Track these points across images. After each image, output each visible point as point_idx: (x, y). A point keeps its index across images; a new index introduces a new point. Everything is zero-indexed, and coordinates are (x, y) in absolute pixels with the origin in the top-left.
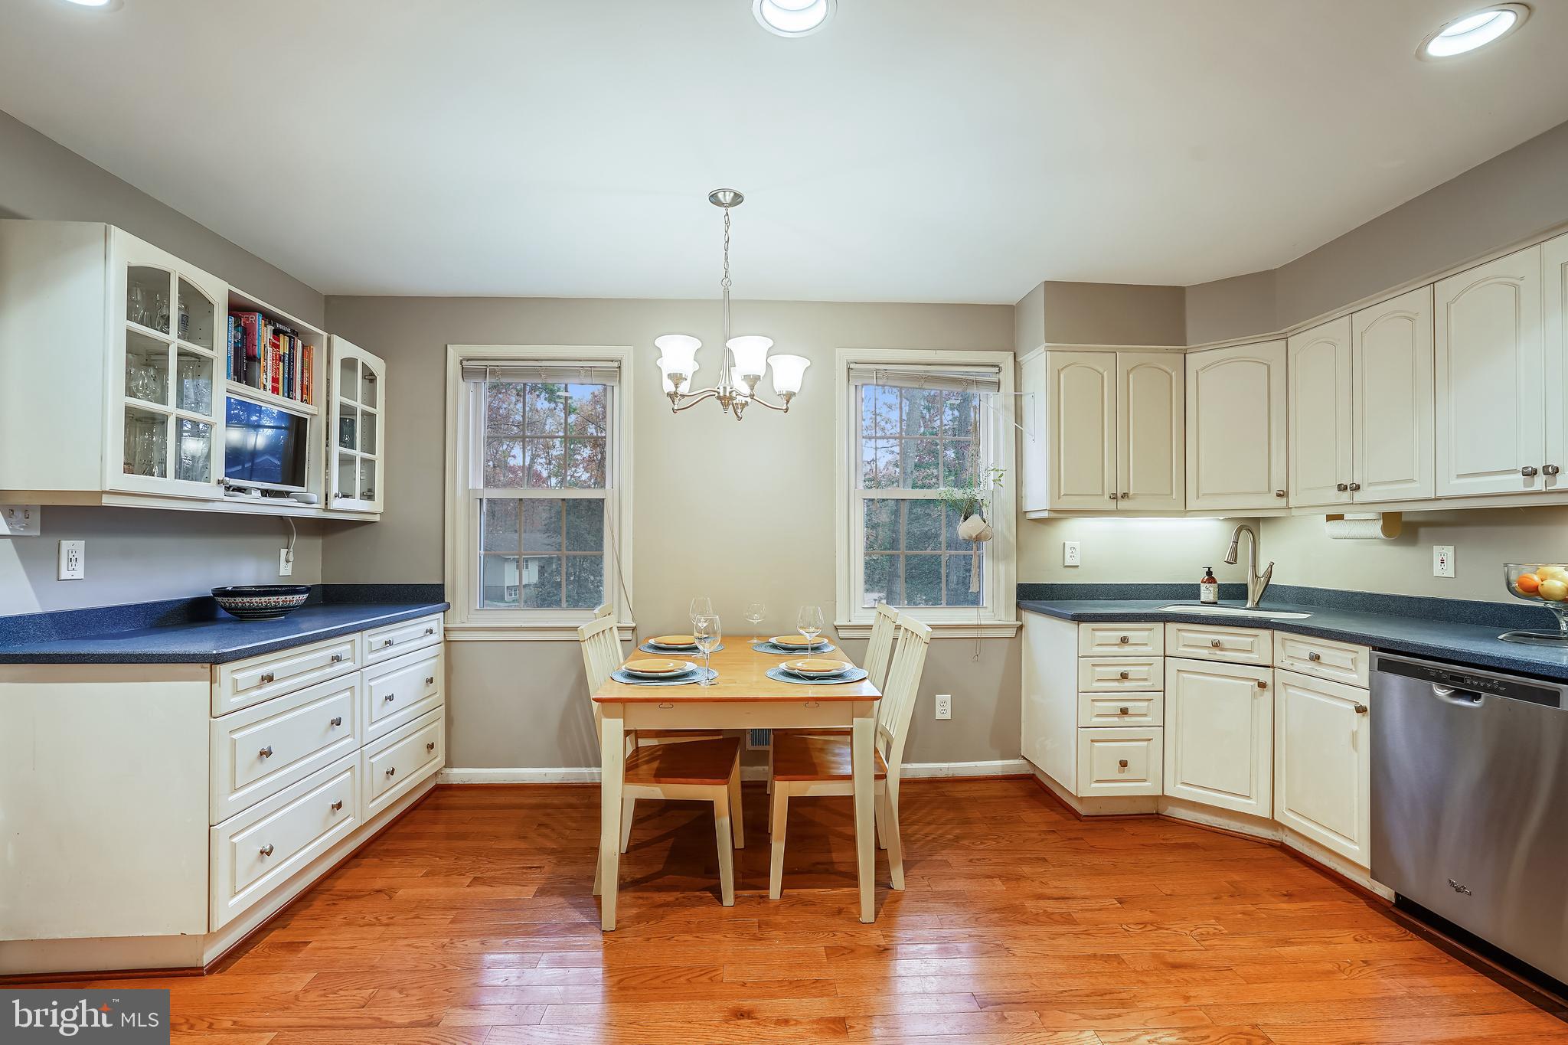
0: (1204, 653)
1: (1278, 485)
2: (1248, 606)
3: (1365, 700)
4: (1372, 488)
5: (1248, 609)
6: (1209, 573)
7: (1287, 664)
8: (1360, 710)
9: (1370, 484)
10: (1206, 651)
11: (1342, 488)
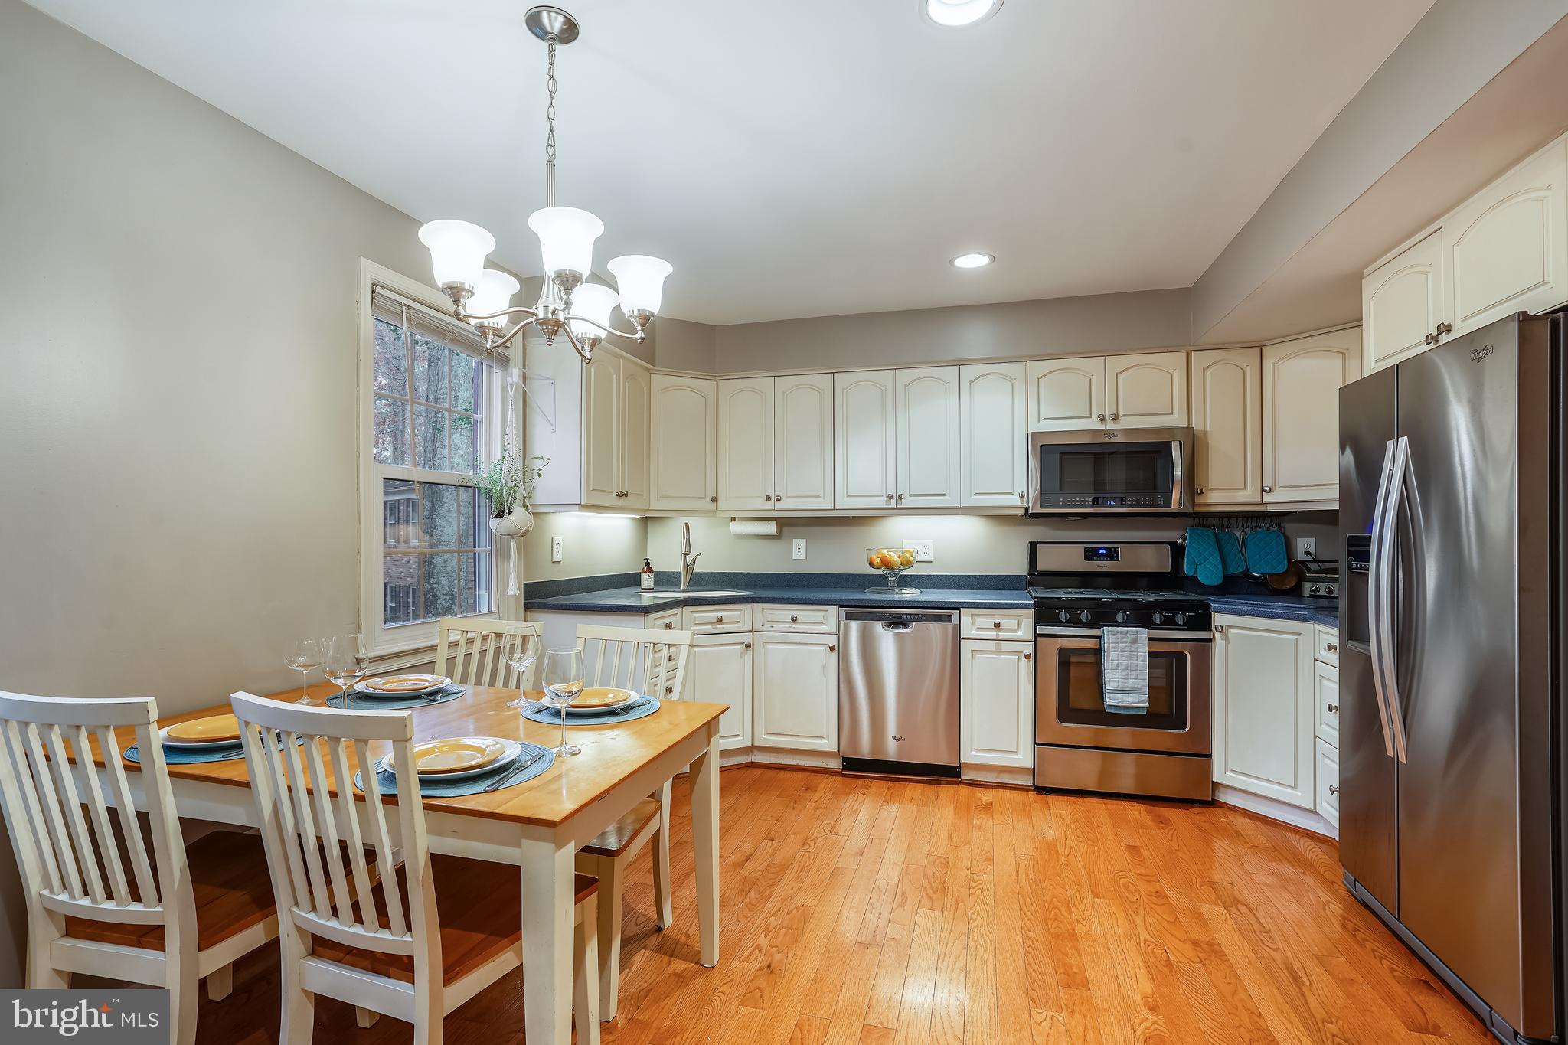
0: (709, 628)
1: (711, 494)
2: (682, 589)
3: (833, 640)
4: (789, 500)
5: (681, 591)
6: (648, 564)
7: (767, 627)
8: (832, 649)
9: (788, 497)
10: (710, 627)
11: (768, 499)
